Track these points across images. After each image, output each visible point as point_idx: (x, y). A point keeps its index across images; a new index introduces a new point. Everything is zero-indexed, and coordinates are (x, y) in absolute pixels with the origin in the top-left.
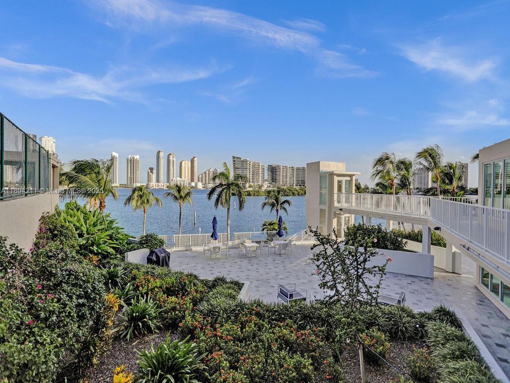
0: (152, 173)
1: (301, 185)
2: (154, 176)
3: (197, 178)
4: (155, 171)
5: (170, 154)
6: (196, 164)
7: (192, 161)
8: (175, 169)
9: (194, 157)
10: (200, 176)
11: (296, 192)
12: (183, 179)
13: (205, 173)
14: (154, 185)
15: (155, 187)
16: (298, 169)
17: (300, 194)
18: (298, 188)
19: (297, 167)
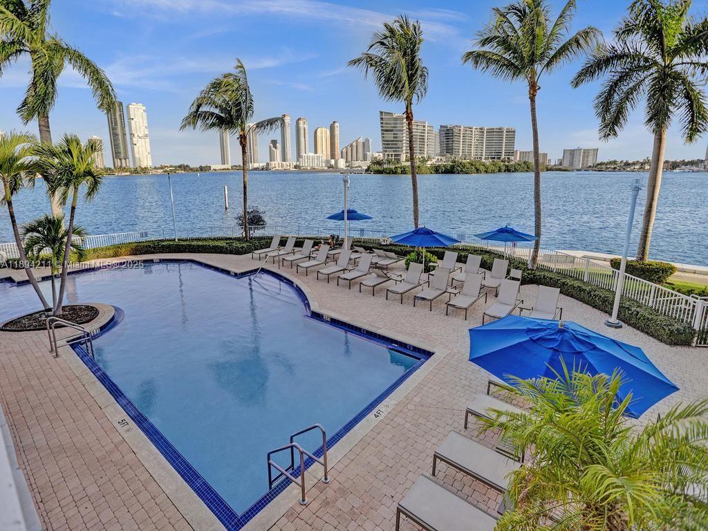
0: (275, 147)
1: (494, 158)
2: (278, 153)
3: (340, 153)
4: (279, 145)
5: (299, 119)
6: (337, 132)
7: (332, 129)
8: (307, 141)
9: (334, 122)
10: (344, 150)
11: (482, 168)
12: (319, 154)
13: (351, 146)
14: (277, 165)
15: (277, 168)
16: (490, 131)
17: (489, 170)
18: (488, 162)
19: (488, 128)
